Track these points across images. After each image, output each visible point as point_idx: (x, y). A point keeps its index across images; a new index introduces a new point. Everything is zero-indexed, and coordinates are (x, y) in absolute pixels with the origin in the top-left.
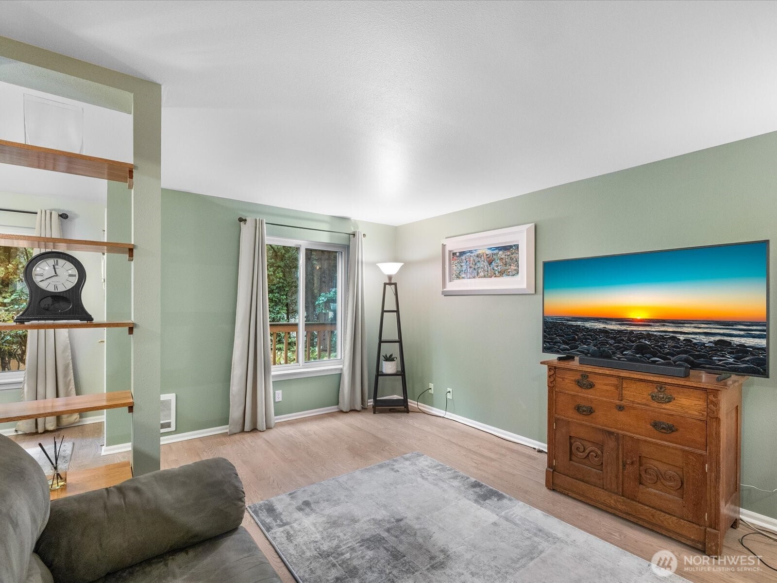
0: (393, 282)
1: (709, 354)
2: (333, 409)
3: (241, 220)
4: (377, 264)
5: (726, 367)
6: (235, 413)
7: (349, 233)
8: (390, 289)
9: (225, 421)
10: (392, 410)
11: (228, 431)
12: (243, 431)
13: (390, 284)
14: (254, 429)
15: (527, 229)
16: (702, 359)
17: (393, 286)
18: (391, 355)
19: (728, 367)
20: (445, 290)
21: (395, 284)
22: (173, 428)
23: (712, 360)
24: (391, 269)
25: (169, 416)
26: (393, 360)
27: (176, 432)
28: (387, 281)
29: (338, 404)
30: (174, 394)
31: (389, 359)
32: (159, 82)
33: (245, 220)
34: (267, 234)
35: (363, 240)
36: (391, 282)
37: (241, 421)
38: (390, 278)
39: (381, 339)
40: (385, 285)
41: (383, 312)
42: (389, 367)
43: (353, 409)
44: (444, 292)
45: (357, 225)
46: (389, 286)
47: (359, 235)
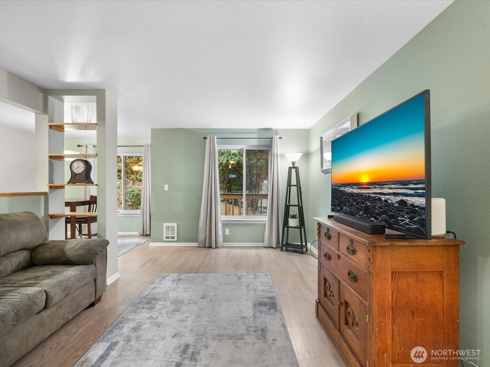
0: (295, 166)
1: (396, 214)
2: (261, 244)
3: (205, 138)
4: (286, 155)
5: (404, 227)
6: (201, 237)
7: (270, 137)
8: (293, 171)
9: (196, 241)
10: (296, 251)
11: (197, 245)
12: (205, 247)
13: (293, 168)
14: (210, 247)
15: (351, 117)
16: (393, 219)
17: (295, 169)
18: (296, 215)
19: (407, 228)
20: (322, 169)
21: (296, 168)
22: (176, 239)
23: (397, 219)
24: (295, 157)
25: (174, 234)
26: (295, 218)
27: (177, 241)
28: (292, 166)
29: (263, 242)
30: (176, 224)
31: (294, 217)
33: (207, 138)
35: (278, 141)
37: (204, 241)
38: (293, 163)
39: (288, 203)
40: (290, 169)
41: (289, 185)
42: (293, 222)
43: (271, 246)
44: (323, 171)
45: (276, 132)
46: (293, 169)
47: (276, 138)
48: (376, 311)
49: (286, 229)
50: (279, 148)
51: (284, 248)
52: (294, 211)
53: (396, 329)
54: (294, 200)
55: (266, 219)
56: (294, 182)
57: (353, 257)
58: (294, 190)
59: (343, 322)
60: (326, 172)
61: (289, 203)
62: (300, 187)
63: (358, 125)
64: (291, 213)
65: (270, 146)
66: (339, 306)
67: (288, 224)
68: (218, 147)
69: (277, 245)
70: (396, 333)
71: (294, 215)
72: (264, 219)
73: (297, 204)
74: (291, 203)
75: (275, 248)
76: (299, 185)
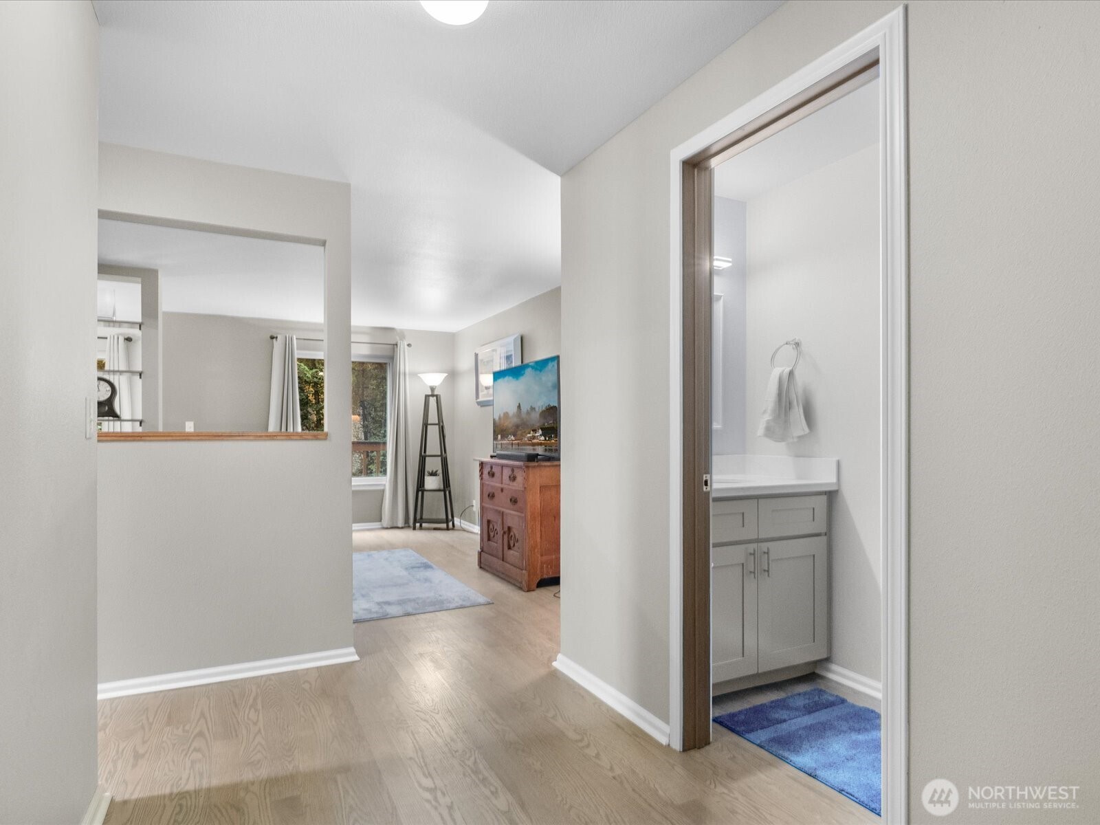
0: (436, 393)
2: (377, 525)
3: (272, 338)
4: (419, 375)
7: (392, 343)
8: (433, 401)
13: (433, 396)
15: (514, 340)
17: (435, 398)
18: (437, 471)
20: (478, 400)
21: (437, 396)
24: (434, 379)
26: (436, 475)
28: (430, 394)
29: (381, 521)
31: (433, 474)
32: (155, 268)
33: (277, 338)
34: (297, 349)
35: (406, 350)
36: (433, 394)
38: (432, 389)
39: (423, 453)
40: (427, 397)
41: (426, 425)
42: (431, 483)
43: (395, 526)
44: (479, 403)
45: (402, 334)
46: (431, 398)
47: (403, 345)
48: (529, 517)
49: (420, 493)
50: (407, 362)
51: (418, 525)
52: (433, 464)
53: (543, 529)
54: (433, 447)
55: (384, 483)
56: (433, 418)
57: (515, 484)
58: (433, 432)
59: (506, 547)
60: (483, 404)
61: (425, 452)
62: (442, 427)
63: (522, 362)
64: (428, 468)
65: (392, 358)
66: (503, 536)
67: (423, 486)
68: (298, 354)
69: (405, 523)
70: (543, 533)
71: (432, 471)
72: (383, 482)
73: (439, 454)
74: (427, 453)
75: (402, 528)
76: (441, 424)
